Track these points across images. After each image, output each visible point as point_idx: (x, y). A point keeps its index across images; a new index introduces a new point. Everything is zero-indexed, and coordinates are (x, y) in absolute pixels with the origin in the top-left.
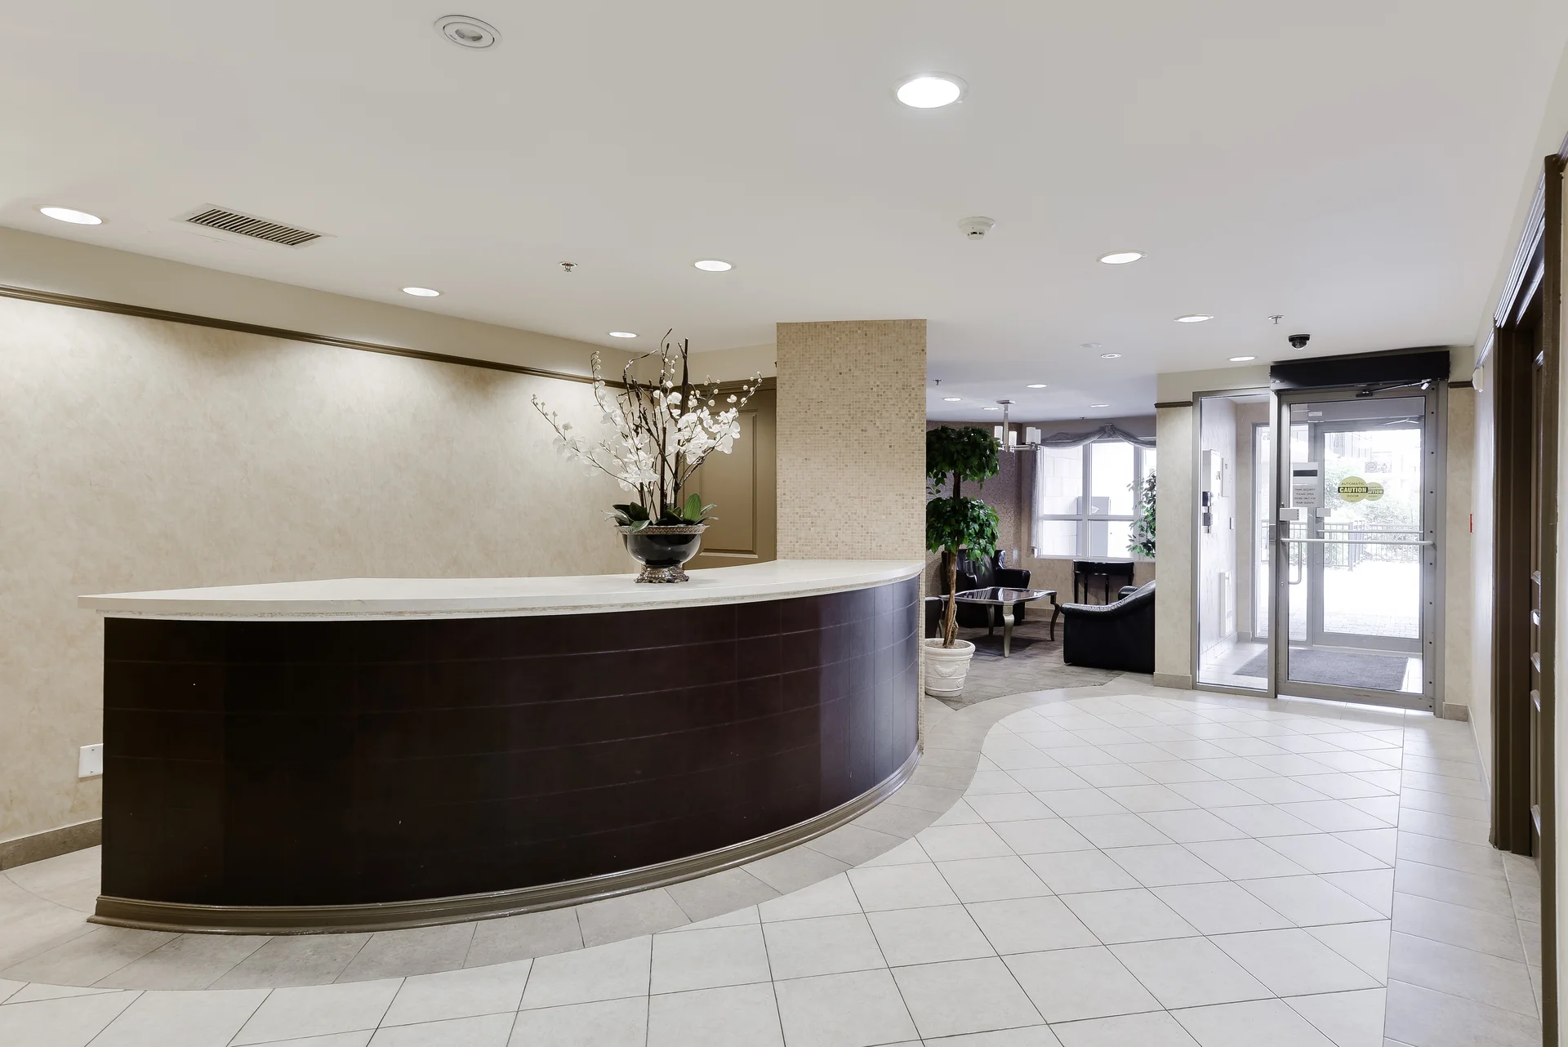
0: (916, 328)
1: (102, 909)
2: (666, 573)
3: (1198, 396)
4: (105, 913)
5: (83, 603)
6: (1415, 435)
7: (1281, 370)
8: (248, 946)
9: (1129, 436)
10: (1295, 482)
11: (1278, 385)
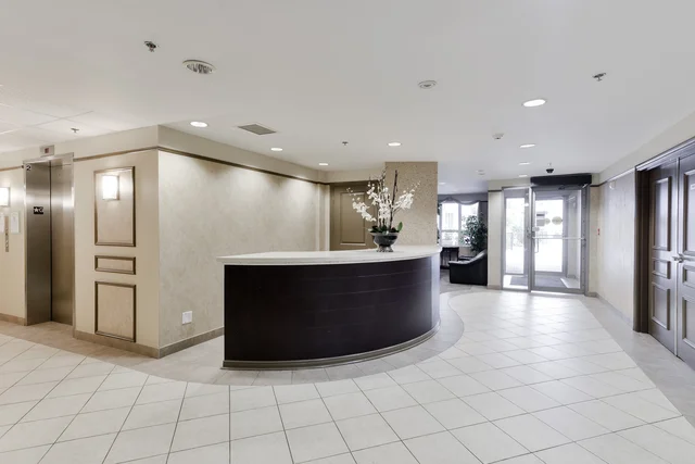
0: (434, 165)
1: (225, 365)
2: (387, 249)
3: (503, 188)
4: (226, 365)
5: (219, 260)
6: (561, 201)
7: (534, 180)
8: (287, 373)
9: (457, 201)
10: (536, 219)
11: (533, 185)
